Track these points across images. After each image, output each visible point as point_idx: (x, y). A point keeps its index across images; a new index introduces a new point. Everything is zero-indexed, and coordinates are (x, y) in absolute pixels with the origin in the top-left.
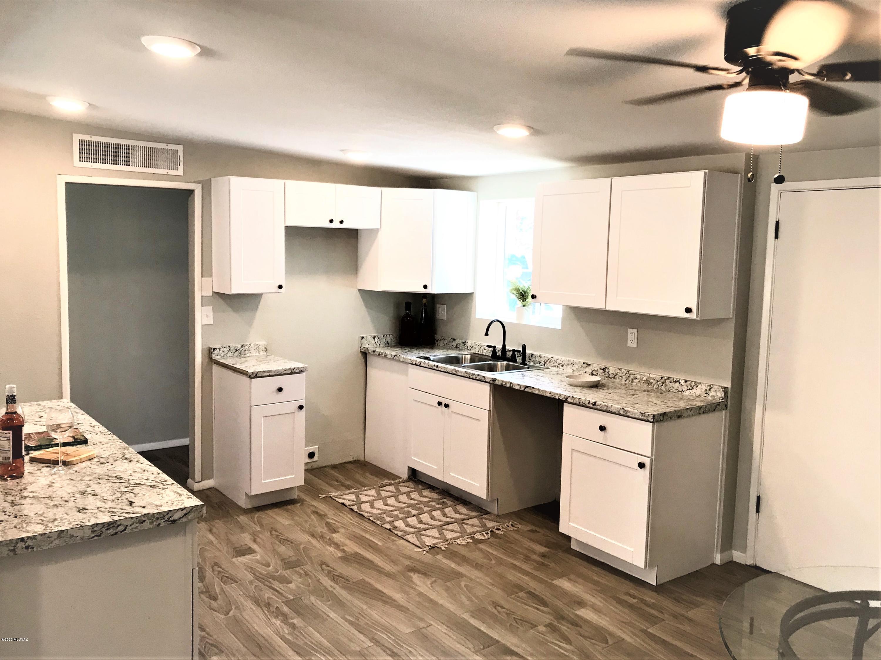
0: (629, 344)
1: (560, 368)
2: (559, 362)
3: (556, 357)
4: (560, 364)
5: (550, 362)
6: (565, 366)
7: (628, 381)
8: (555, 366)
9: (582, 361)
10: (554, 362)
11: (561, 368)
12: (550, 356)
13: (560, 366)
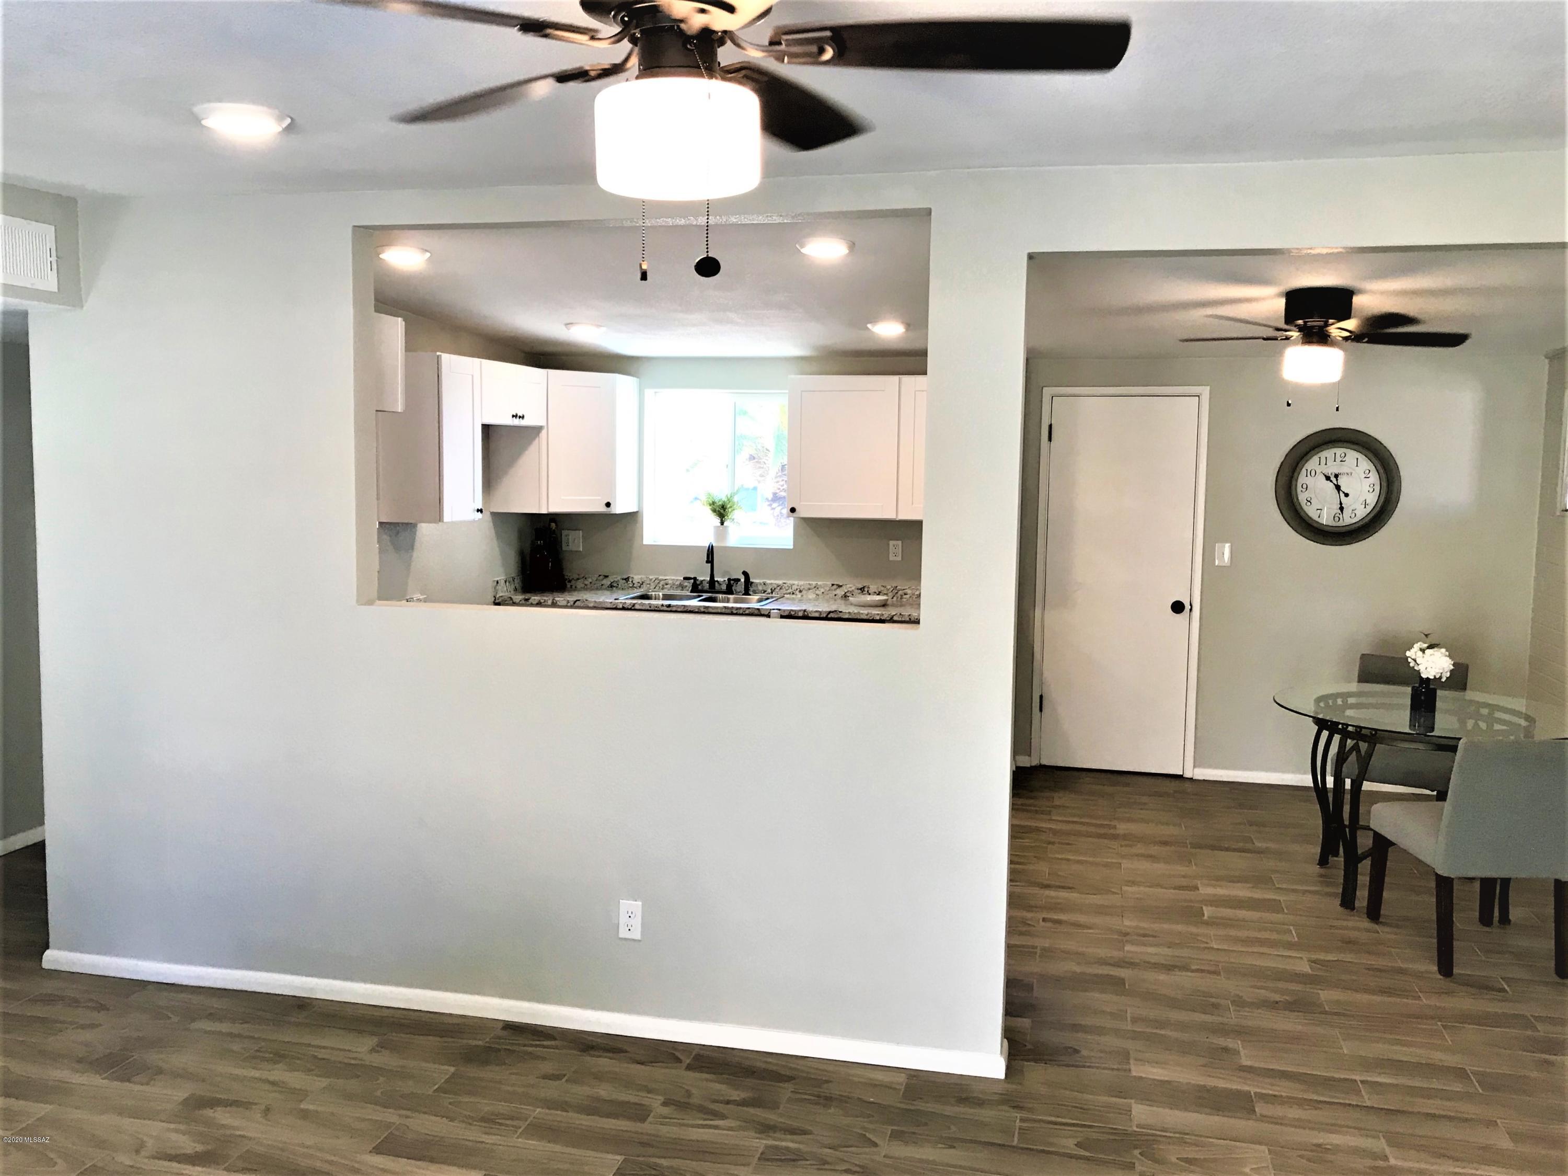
0: (892, 558)
1: (796, 595)
2: (795, 587)
3: (790, 582)
4: (797, 589)
5: (781, 589)
6: (804, 592)
7: (895, 598)
8: (790, 593)
9: (829, 583)
10: (787, 588)
11: (799, 596)
12: (780, 582)
13: (797, 592)
